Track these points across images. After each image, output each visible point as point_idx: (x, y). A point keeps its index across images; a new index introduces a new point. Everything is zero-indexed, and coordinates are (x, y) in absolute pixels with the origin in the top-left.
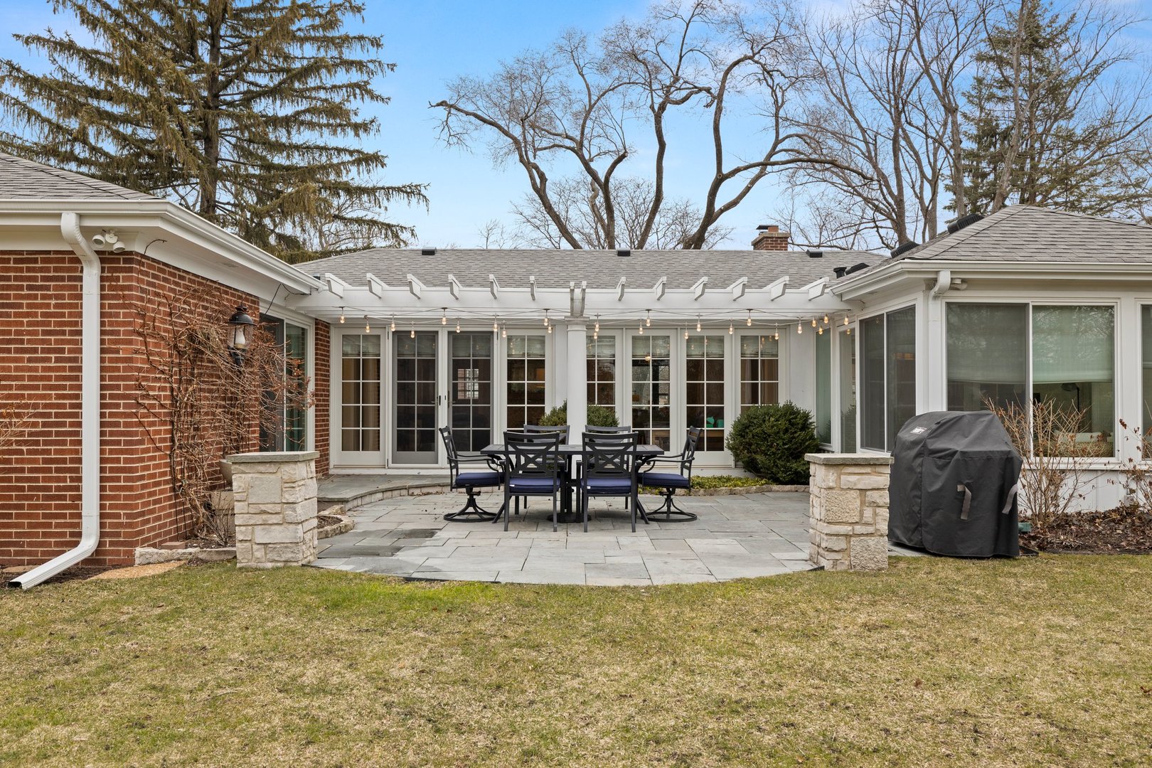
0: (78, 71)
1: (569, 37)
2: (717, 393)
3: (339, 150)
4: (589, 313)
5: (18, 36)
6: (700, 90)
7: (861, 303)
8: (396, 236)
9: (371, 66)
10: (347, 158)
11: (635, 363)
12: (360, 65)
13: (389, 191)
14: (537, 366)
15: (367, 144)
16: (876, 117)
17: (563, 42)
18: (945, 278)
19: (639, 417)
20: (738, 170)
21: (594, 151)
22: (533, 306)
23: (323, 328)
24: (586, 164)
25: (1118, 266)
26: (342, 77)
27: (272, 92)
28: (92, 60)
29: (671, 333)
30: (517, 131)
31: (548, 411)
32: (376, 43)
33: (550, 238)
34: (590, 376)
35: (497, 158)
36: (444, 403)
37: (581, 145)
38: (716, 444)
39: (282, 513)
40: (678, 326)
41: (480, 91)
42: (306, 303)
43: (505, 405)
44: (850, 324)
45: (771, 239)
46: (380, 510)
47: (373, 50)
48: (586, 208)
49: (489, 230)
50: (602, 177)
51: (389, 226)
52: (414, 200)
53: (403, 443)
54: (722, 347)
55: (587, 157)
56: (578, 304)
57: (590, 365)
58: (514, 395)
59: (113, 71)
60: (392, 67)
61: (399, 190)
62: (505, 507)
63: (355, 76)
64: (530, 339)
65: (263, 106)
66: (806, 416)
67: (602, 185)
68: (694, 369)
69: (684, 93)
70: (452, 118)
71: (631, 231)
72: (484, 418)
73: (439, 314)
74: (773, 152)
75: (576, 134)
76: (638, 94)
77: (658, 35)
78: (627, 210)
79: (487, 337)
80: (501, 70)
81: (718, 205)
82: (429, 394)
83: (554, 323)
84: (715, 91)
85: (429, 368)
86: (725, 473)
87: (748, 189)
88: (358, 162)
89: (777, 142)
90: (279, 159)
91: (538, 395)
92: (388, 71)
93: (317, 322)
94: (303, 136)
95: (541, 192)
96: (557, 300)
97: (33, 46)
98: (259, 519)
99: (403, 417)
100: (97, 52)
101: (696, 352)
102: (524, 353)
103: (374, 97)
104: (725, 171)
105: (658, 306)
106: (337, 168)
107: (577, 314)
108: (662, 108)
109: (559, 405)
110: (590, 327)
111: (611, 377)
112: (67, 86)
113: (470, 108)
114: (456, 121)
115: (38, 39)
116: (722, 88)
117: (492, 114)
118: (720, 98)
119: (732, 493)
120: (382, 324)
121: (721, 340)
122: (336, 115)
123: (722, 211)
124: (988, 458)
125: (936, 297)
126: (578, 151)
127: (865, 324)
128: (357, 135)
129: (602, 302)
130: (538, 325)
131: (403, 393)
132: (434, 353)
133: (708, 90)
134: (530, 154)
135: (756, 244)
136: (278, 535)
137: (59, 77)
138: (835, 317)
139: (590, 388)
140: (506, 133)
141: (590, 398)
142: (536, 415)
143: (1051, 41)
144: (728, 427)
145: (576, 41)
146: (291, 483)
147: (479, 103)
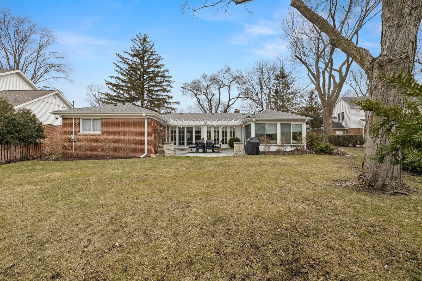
0: (120, 82)
1: (204, 75)
2: (226, 136)
3: (164, 95)
4: (207, 124)
5: (109, 76)
6: (226, 85)
7: (245, 123)
8: (174, 110)
9: (170, 81)
10: (166, 97)
11: (214, 132)
12: (168, 81)
13: (173, 103)
14: (200, 132)
15: (169, 94)
16: (258, 88)
17: (203, 76)
18: (254, 120)
19: (215, 140)
20: (233, 99)
21: (208, 94)
22: (199, 123)
23: (168, 126)
24: (207, 97)
25: (276, 118)
26: (165, 83)
27: (154, 86)
28: (123, 81)
29: (219, 127)
30: (195, 92)
31: (201, 139)
32: (171, 77)
33: (200, 109)
34: (207, 133)
35: (192, 97)
36: (186, 137)
37: (206, 94)
38: (226, 143)
39: (170, 149)
40: (220, 126)
41: (189, 85)
42: (167, 123)
43: (195, 138)
44: (244, 126)
45: (237, 112)
46: (178, 152)
47: (170, 78)
48: (207, 103)
49: (189, 107)
50: (210, 99)
51: (173, 108)
52: (178, 104)
53: (180, 143)
54: (219, 129)
55: (207, 96)
56: (206, 123)
57: (207, 132)
58: (196, 136)
59: (125, 82)
60: (174, 82)
61: (175, 102)
62: (196, 151)
63: (168, 83)
64: (199, 128)
65: (152, 88)
66: (239, 139)
67: (210, 101)
68: (223, 132)
69: (223, 86)
70: (184, 90)
71: (215, 107)
72: (192, 140)
73: (186, 124)
74: (239, 95)
75: (205, 92)
76: (216, 85)
77: (219, 75)
78: (215, 104)
79: (192, 128)
80: (192, 82)
81: (229, 105)
82: (184, 136)
83: (202, 126)
84: (229, 86)
85: (184, 132)
86: (227, 148)
87: (235, 101)
88: (168, 98)
89: (240, 93)
90: (154, 97)
91: (200, 136)
92: (173, 82)
93: (167, 126)
94: (159, 93)
95: (199, 102)
96: (203, 123)
97: (112, 78)
98: (167, 150)
99: (180, 140)
100: (123, 79)
101: (223, 129)
102: (198, 130)
103: (171, 87)
104: (231, 99)
105: (217, 123)
106: (165, 99)
107: (205, 125)
108: (220, 88)
109: (203, 138)
110: (207, 126)
111: (211, 134)
112: (118, 85)
113: (187, 88)
114: (185, 91)
115: (113, 77)
116: (230, 85)
117: (191, 89)
118: (229, 87)
119: (228, 150)
120: (176, 126)
121: (227, 128)
122: (165, 90)
123: (230, 105)
124: (255, 143)
125: (253, 122)
126: (206, 95)
127: (246, 126)
128: (167, 92)
129: (209, 123)
130: (200, 126)
131: (180, 136)
132: (184, 130)
133: (227, 86)
134: (197, 96)
135: (235, 112)
136: (170, 152)
137: (117, 83)
138: (242, 125)
139: (207, 135)
140: (193, 92)
141: (207, 137)
142: (200, 139)
143: (286, 76)
144: (228, 141)
145: (205, 76)
146: (171, 146)
147: (189, 87)
